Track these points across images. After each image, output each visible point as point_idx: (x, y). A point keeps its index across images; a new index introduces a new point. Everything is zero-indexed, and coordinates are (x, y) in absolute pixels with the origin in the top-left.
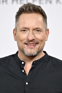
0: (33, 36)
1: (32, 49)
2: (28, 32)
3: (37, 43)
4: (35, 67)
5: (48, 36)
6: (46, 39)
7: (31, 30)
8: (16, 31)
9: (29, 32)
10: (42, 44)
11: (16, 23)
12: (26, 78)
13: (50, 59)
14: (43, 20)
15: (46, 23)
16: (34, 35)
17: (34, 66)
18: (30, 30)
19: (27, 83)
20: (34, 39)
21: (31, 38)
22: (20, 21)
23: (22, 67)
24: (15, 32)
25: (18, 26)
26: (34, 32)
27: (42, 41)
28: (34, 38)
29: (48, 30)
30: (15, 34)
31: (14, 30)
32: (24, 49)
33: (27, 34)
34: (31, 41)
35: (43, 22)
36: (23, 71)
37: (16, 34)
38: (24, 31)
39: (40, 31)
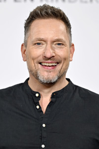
0: (51, 51)
1: (50, 72)
2: (44, 46)
3: (58, 63)
4: (55, 101)
5: (72, 55)
6: (71, 59)
7: (49, 43)
8: (26, 46)
9: (46, 46)
10: (65, 64)
11: (25, 35)
12: (42, 118)
13: (76, 89)
14: (67, 29)
15: (71, 35)
16: (54, 50)
17: (54, 99)
18: (47, 43)
19: (44, 125)
20: (53, 57)
21: (48, 55)
22: (31, 30)
23: (36, 101)
24: (24, 48)
25: (29, 38)
26: (53, 45)
27: (65, 59)
28: (54, 55)
29: (73, 45)
30: (23, 51)
31: (22, 45)
32: (39, 72)
33: (43, 49)
34: (50, 59)
35: (66, 31)
36: (38, 107)
37: (25, 50)
38: (39, 44)
39: (63, 44)
